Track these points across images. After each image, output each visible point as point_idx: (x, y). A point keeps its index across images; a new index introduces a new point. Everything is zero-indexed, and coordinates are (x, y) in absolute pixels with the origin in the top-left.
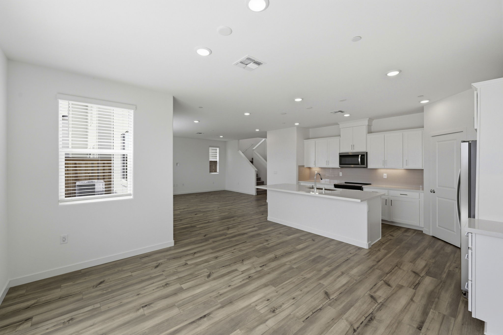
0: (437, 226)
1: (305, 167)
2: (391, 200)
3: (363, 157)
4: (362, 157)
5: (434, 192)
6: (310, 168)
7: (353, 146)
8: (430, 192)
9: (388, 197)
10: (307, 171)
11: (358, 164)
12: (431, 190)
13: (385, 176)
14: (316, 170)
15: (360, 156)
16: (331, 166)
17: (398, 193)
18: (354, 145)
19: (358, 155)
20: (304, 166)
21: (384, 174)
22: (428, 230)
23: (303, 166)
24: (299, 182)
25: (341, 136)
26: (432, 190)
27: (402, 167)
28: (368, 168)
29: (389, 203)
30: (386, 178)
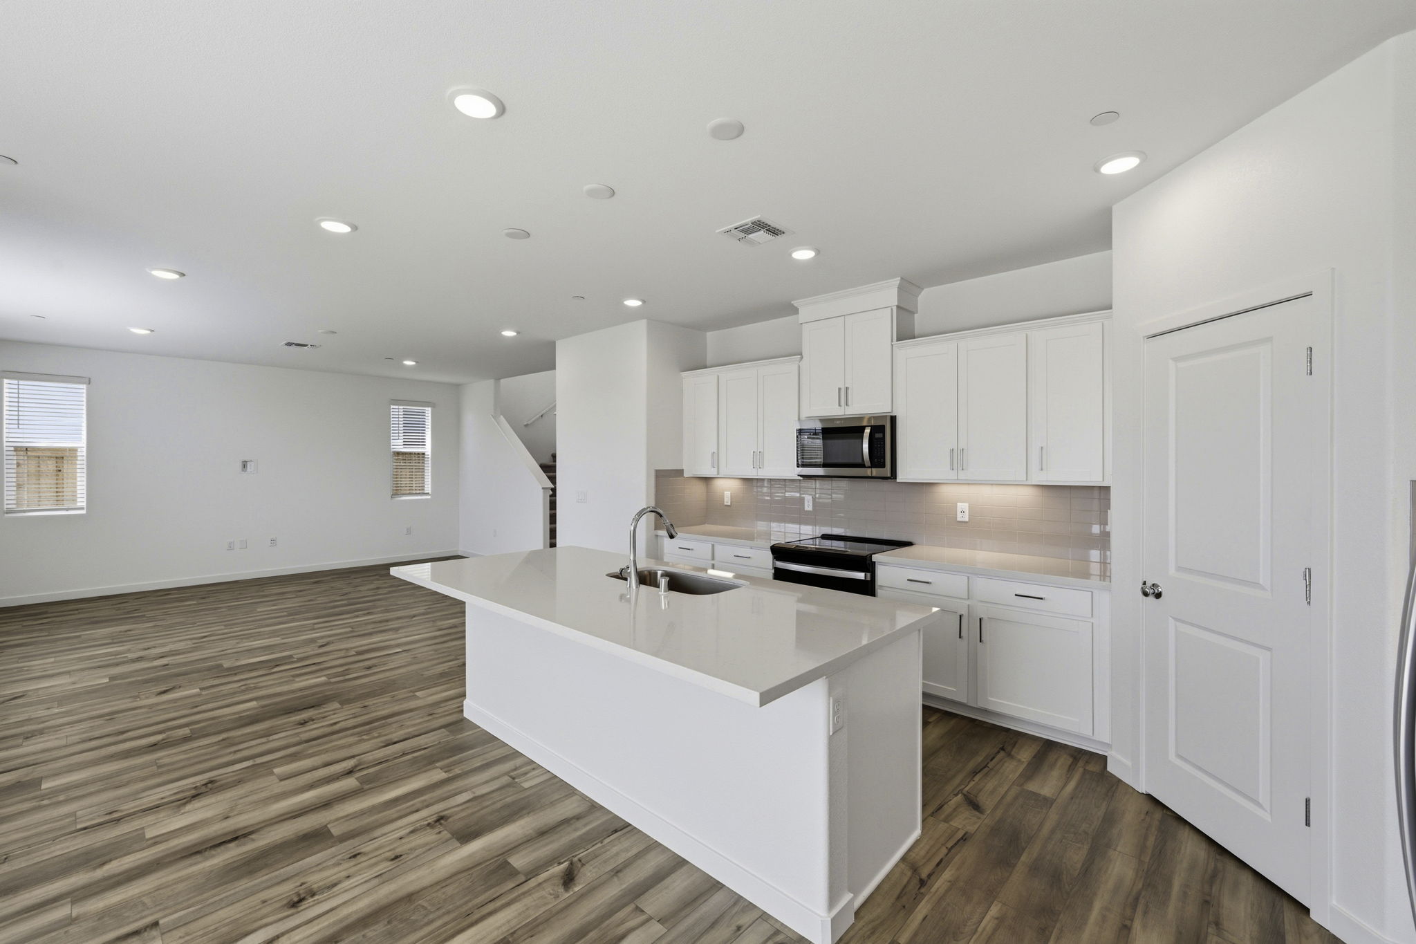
0: (1172, 756)
1: (686, 475)
2: (980, 619)
3: (880, 435)
4: (878, 435)
5: (1158, 595)
6: (707, 480)
7: (844, 395)
8: (1141, 594)
9: (967, 602)
10: (698, 490)
11: (862, 466)
12: (1144, 583)
13: (963, 511)
14: (727, 489)
15: (867, 431)
16: (769, 472)
17: (1003, 590)
18: (847, 388)
19: (862, 429)
20: (683, 470)
21: (958, 504)
22: (1129, 763)
23: (680, 472)
24: (657, 536)
25: (803, 354)
26: (1149, 584)
27: (1025, 479)
28: (898, 481)
29: (971, 630)
30: (966, 519)
